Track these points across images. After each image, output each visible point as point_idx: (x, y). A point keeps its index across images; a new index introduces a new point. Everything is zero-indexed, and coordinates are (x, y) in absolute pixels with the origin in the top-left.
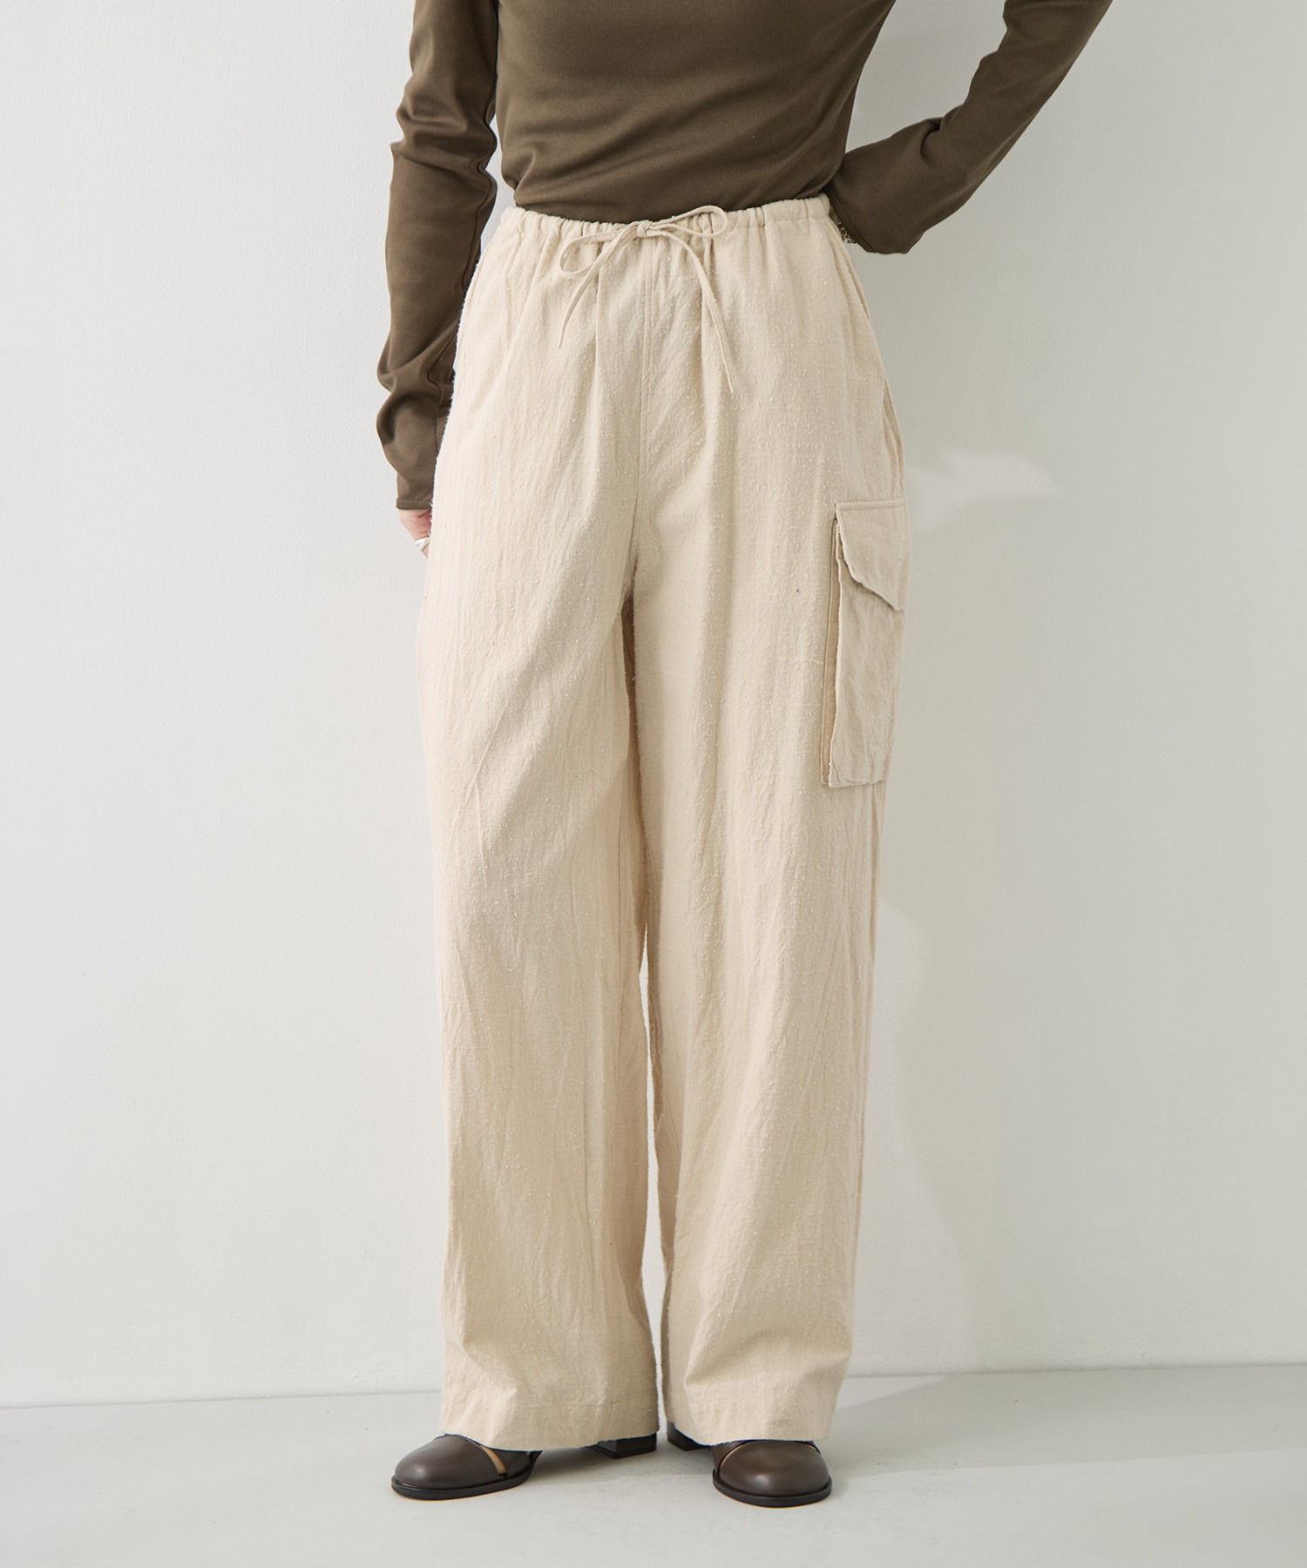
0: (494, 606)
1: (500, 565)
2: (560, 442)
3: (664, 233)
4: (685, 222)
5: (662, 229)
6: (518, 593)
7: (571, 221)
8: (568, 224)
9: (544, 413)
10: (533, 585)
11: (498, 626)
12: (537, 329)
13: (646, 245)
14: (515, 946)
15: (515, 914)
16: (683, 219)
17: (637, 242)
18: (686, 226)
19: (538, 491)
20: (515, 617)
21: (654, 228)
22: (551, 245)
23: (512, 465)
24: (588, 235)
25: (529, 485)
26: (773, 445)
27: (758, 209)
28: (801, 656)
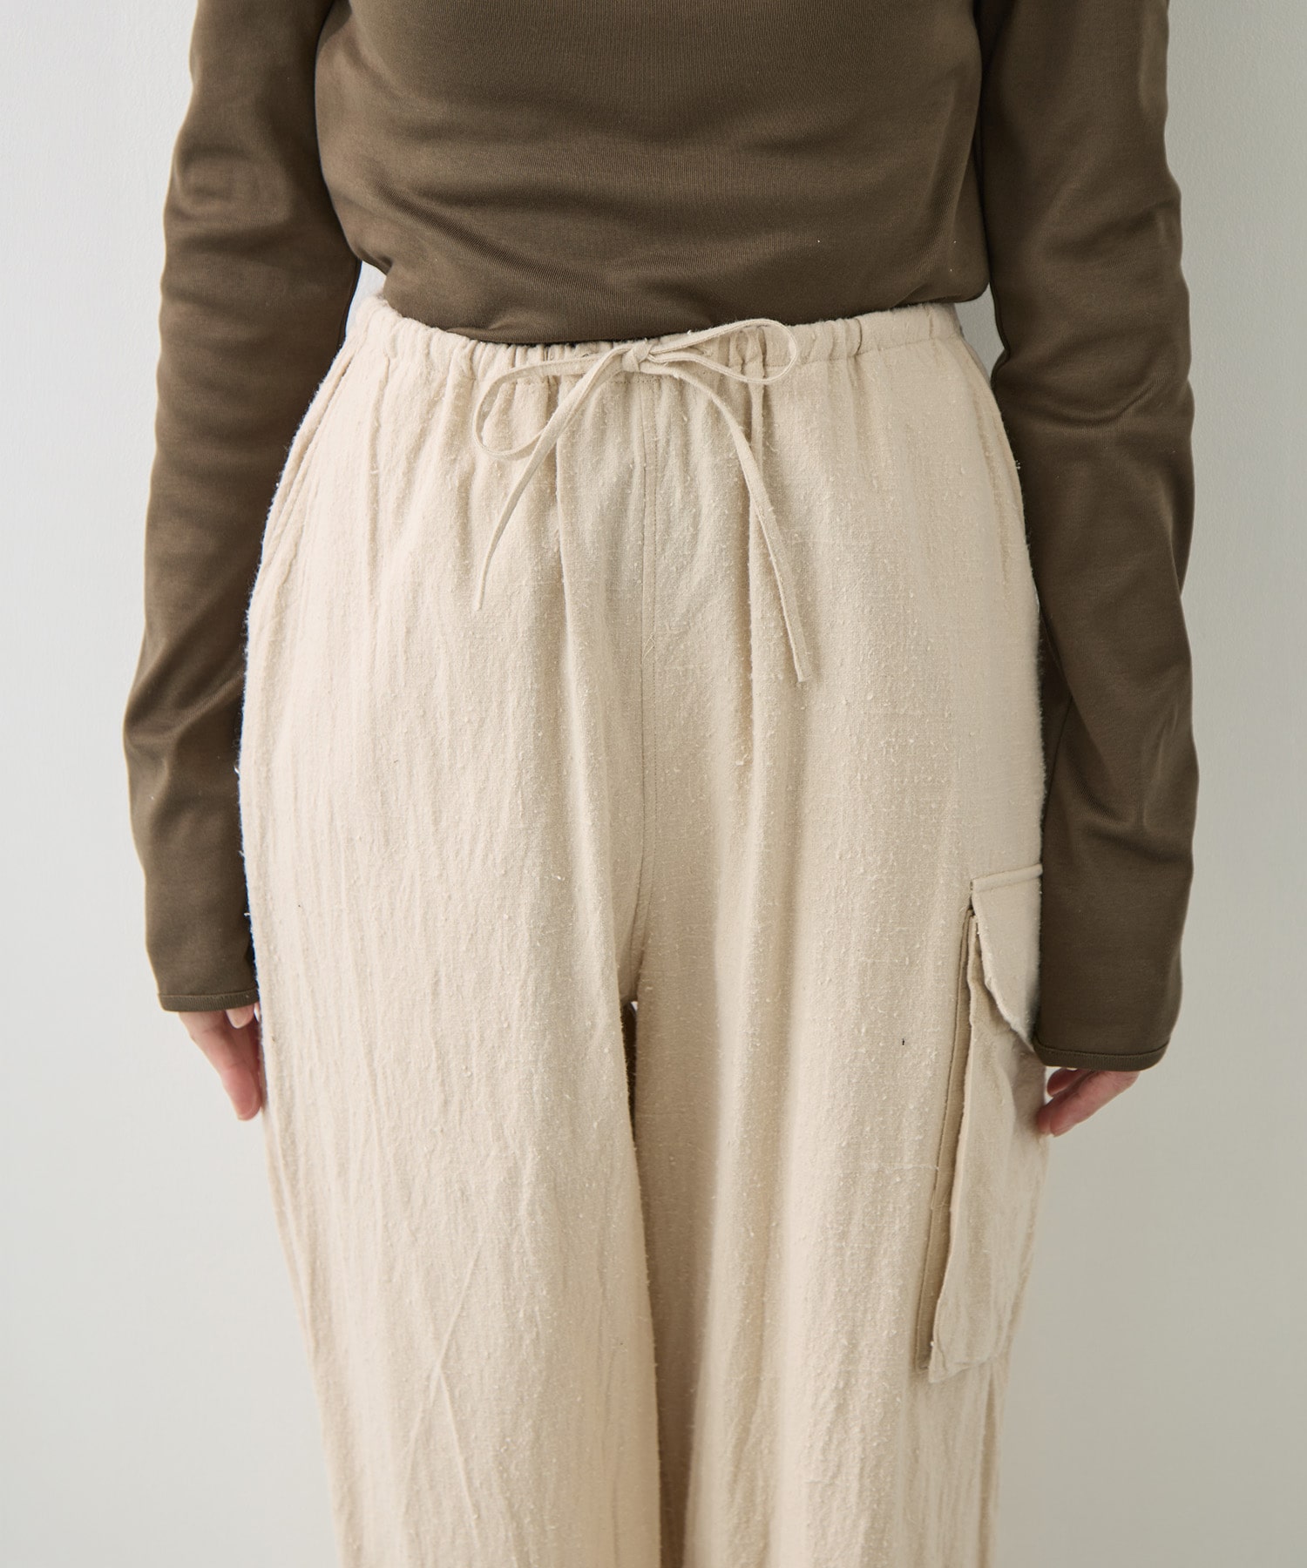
0: (434, 1066)
1: (435, 994)
2: (520, 775)
3: (677, 373)
4: (712, 349)
5: (672, 364)
6: (474, 1044)
7: (490, 346)
8: (484, 351)
9: (482, 721)
10: (500, 1031)
11: (446, 1103)
12: (450, 566)
13: (640, 395)
16: (710, 341)
17: (621, 379)
18: (716, 355)
19: (489, 863)
20: (475, 1086)
21: (656, 359)
22: (458, 397)
23: (434, 812)
24: (527, 365)
25: (472, 852)
27: (851, 322)
28: (906, 1159)
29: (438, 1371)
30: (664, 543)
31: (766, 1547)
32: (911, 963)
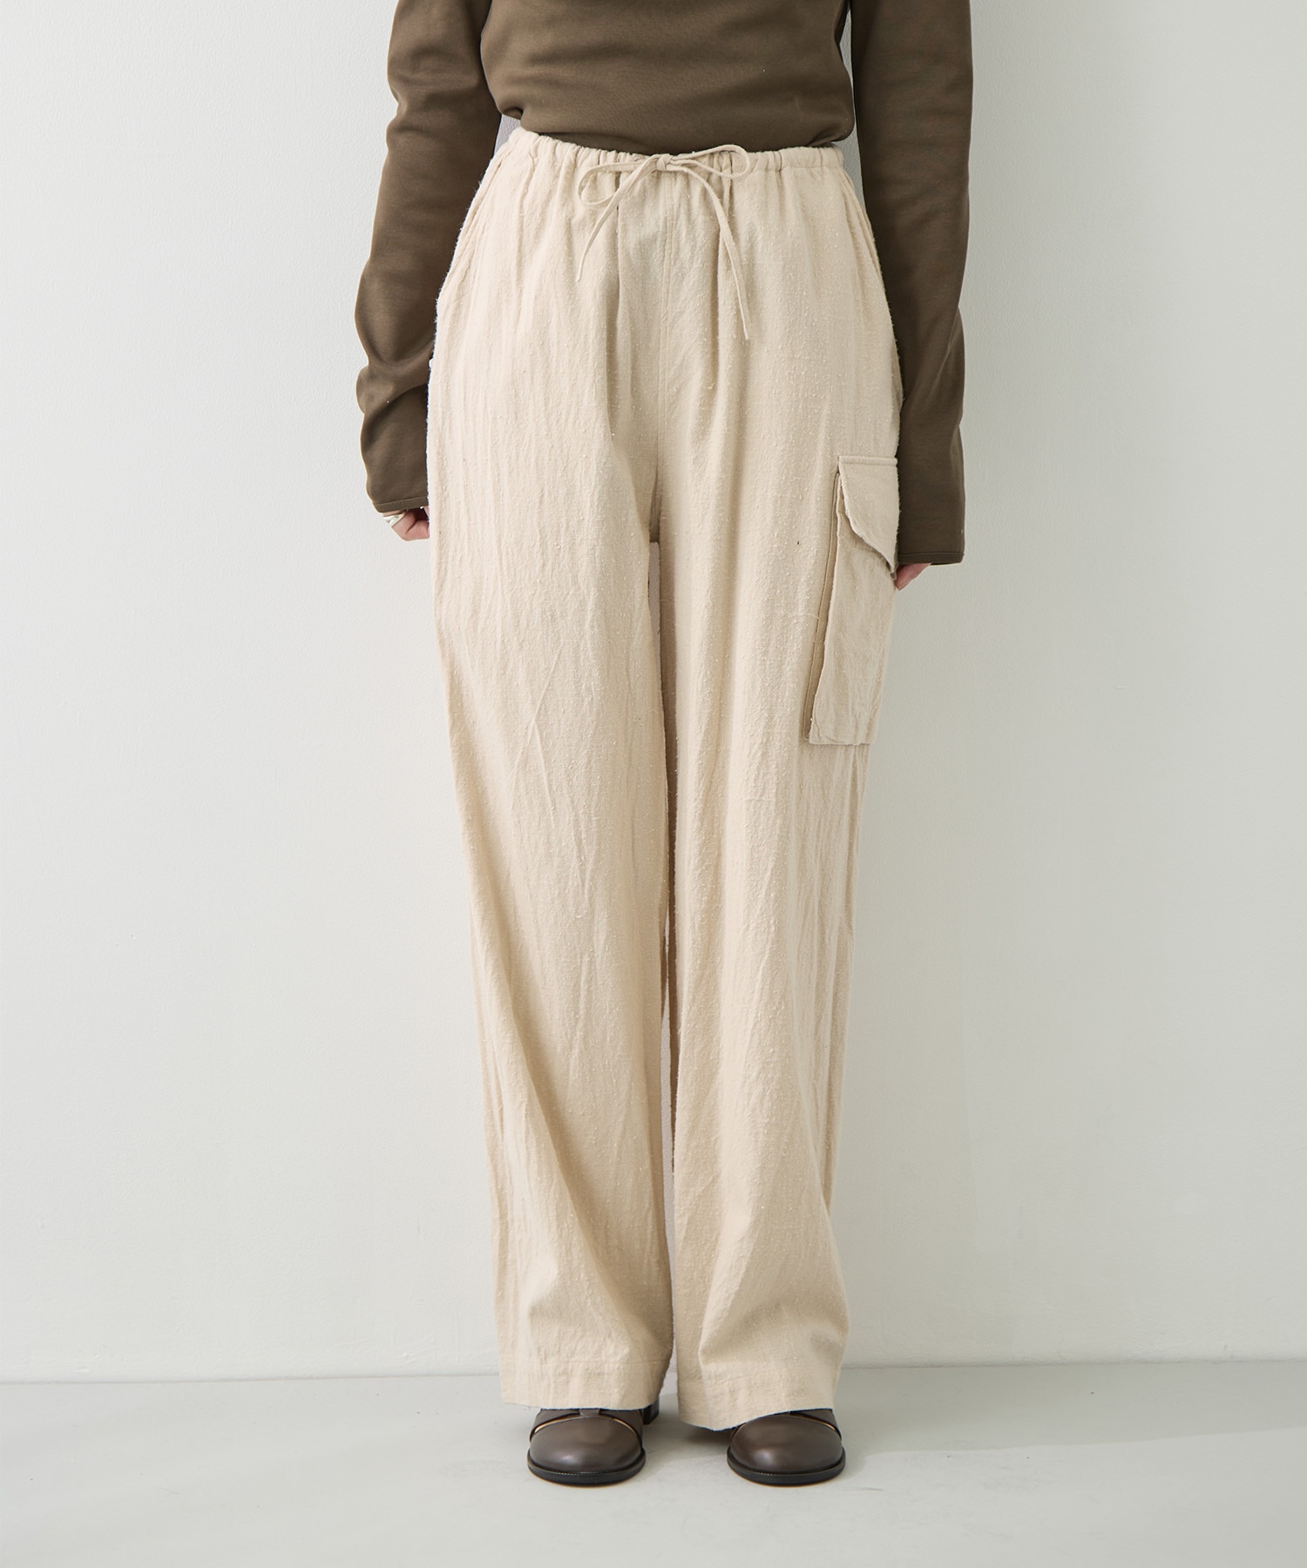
0: (538, 544)
1: (541, 502)
2: (595, 375)
3: (685, 170)
4: (706, 160)
5: (683, 165)
6: (563, 530)
7: (587, 148)
8: (584, 151)
9: (575, 345)
10: (578, 522)
11: (544, 565)
12: (562, 260)
13: (666, 181)
14: (583, 891)
15: (583, 858)
16: (704, 156)
17: (655, 174)
18: (707, 163)
19: (576, 425)
20: (561, 555)
21: (674, 163)
22: (567, 173)
23: (545, 399)
24: (606, 164)
25: (567, 420)
26: (779, 393)
27: (776, 153)
28: (800, 610)
29: (533, 721)
30: (675, 261)
31: (719, 855)
32: (803, 499)
